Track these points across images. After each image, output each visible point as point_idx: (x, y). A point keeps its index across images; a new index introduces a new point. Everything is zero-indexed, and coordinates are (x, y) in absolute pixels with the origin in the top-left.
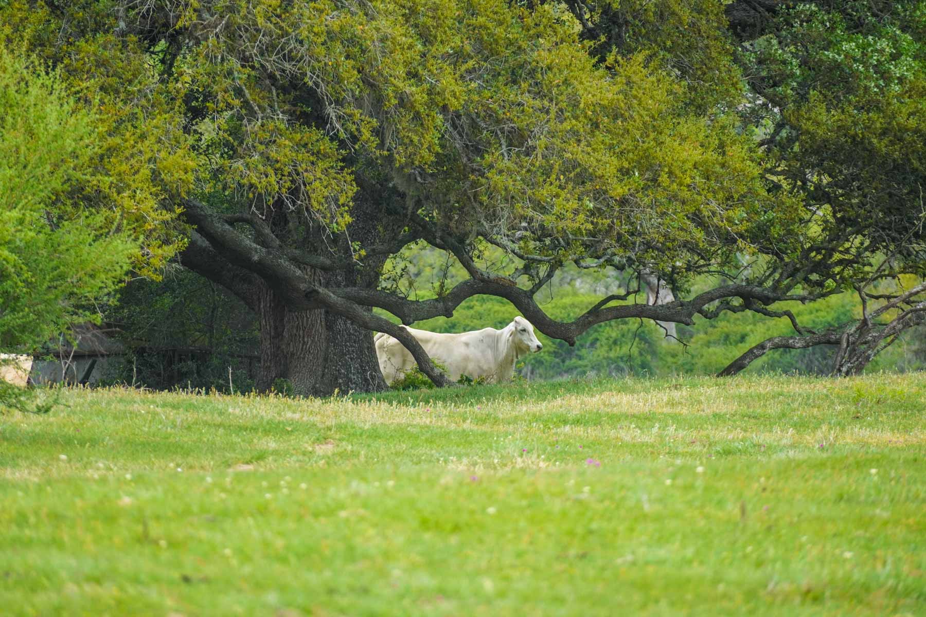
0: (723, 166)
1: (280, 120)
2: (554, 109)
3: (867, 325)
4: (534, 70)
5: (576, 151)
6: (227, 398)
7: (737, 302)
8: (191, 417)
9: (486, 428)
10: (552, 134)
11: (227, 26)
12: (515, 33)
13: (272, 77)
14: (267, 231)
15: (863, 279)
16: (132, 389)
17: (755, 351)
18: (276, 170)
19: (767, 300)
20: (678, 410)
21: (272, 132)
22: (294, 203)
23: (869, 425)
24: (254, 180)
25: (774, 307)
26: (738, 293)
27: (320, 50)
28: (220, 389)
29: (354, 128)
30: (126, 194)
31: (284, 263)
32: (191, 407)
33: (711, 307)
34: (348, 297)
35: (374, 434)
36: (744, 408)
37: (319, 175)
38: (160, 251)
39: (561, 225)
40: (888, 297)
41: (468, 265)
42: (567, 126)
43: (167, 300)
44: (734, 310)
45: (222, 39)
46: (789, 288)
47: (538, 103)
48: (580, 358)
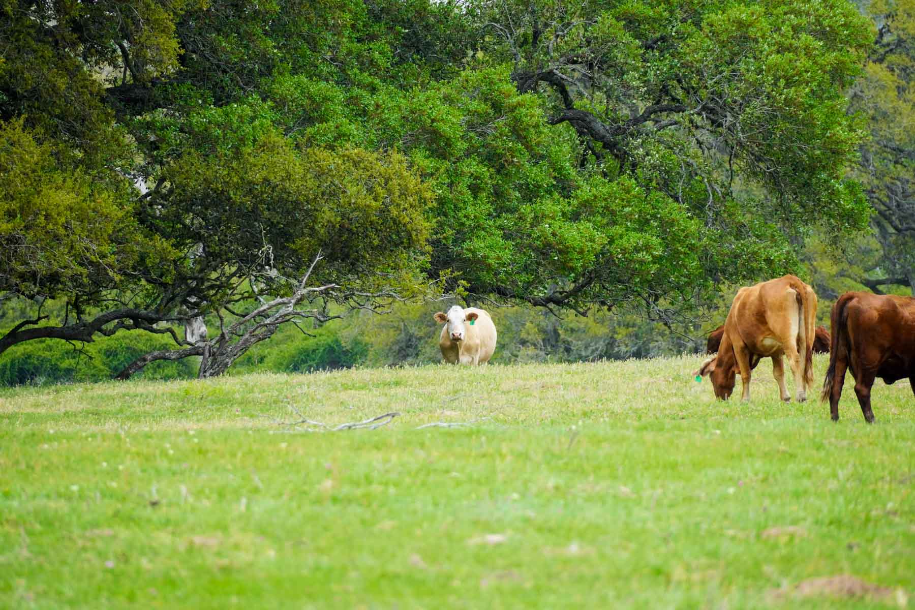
3: (225, 338)
7: (130, 321)
17: (138, 363)
19: (152, 321)
25: (157, 326)
26: (129, 314)
33: (107, 326)
44: (128, 328)
46: (169, 310)
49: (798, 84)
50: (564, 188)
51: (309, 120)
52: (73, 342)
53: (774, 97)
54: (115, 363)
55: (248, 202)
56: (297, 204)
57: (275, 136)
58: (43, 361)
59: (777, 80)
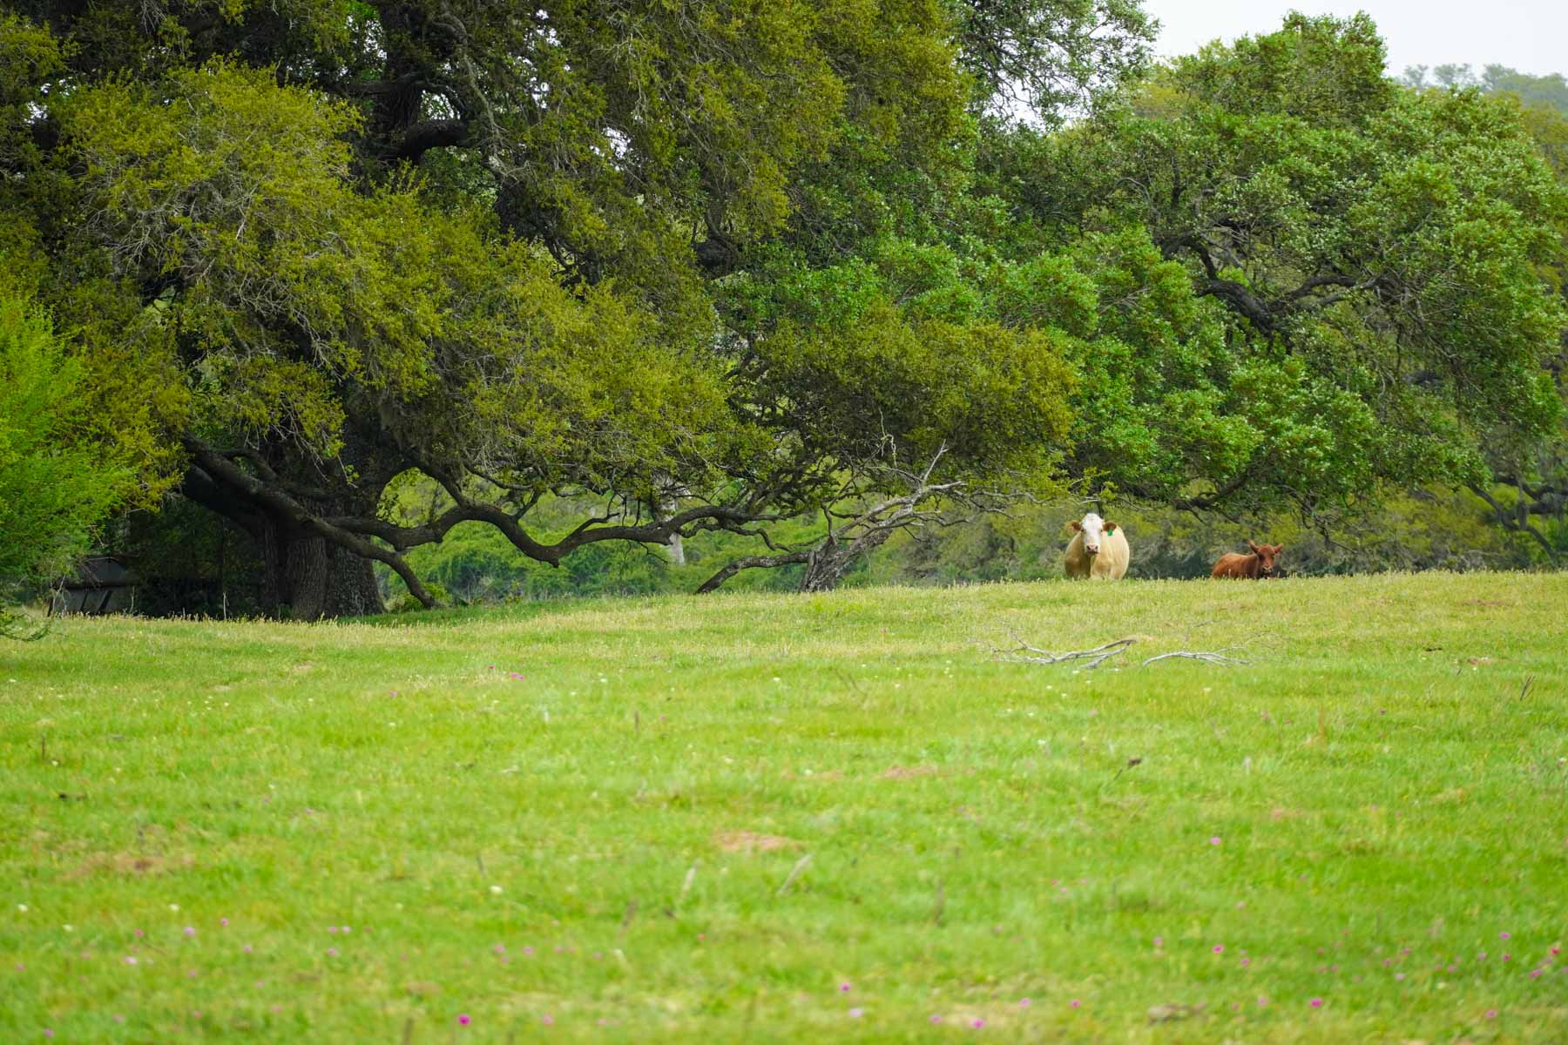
0: (691, 392)
1: (268, 355)
2: (528, 339)
3: (833, 544)
4: (509, 303)
5: (551, 376)
6: (219, 624)
7: (713, 521)
8: (178, 641)
9: (461, 648)
10: (527, 362)
11: (214, 269)
12: (489, 268)
13: (259, 315)
14: (264, 465)
15: (830, 499)
16: (130, 617)
17: (728, 570)
18: (267, 403)
19: (740, 520)
20: (647, 627)
21: (261, 368)
22: (285, 433)
23: (828, 637)
24: (248, 413)
25: (746, 526)
26: (713, 512)
27: (301, 287)
28: (212, 615)
29: (340, 359)
30: (126, 431)
31: (281, 495)
32: (183, 633)
33: (687, 526)
34: (343, 526)
35: (351, 655)
36: (709, 624)
37: (309, 403)
38: (158, 485)
39: (541, 447)
40: (855, 517)
41: (455, 495)
42: (542, 353)
43: (177, 534)
44: (711, 528)
45: (209, 281)
46: (761, 508)
47: (513, 333)
48: (594, 582)
49: (1493, 256)
50: (1218, 375)
51: (922, 287)
52: (649, 544)
53: (1465, 272)
54: (575, 562)
55: (857, 382)
56: (915, 386)
57: (884, 305)
58: (490, 558)
59: (1468, 249)
